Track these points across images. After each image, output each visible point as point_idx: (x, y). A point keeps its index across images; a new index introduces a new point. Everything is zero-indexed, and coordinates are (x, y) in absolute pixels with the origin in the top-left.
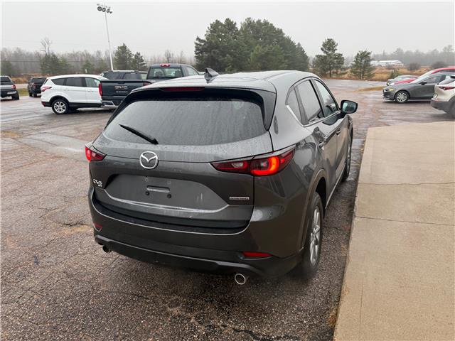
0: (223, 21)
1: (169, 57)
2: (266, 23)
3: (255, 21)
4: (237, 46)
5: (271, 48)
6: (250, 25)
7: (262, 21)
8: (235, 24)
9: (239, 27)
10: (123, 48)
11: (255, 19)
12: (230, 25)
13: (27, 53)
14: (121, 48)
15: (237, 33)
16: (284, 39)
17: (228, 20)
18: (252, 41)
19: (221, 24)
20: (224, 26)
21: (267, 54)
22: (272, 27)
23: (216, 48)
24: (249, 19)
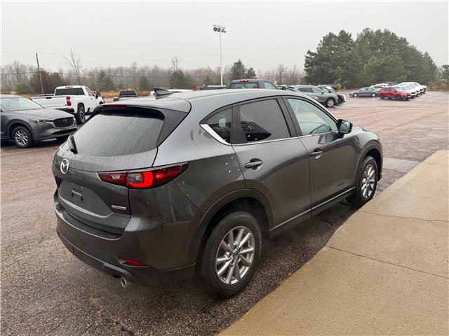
0: (337, 34)
1: (281, 70)
2: (387, 33)
3: (374, 31)
4: (350, 58)
5: (388, 59)
6: (367, 35)
7: (382, 31)
8: (350, 35)
9: (354, 38)
10: (239, 64)
11: (374, 29)
12: (344, 37)
13: (162, 70)
14: (236, 64)
15: (353, 44)
16: (406, 48)
17: (342, 32)
18: (368, 52)
19: (335, 37)
20: (338, 38)
21: (384, 65)
22: (394, 37)
23: (327, 61)
24: (367, 29)
